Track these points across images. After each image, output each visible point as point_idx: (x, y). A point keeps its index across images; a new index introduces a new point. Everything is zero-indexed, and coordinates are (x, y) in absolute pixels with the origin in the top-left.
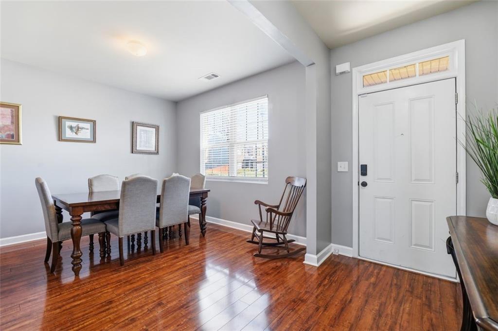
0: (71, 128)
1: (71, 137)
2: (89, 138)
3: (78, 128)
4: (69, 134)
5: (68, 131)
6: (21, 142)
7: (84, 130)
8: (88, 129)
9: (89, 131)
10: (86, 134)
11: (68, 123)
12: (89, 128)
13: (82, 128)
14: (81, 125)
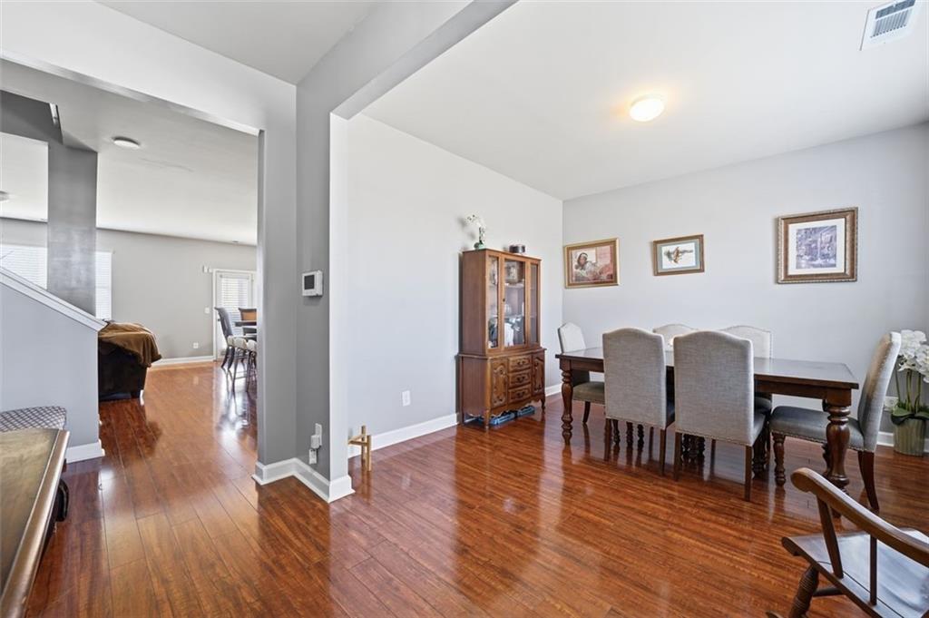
0: (669, 254)
1: (670, 267)
2: (694, 264)
3: (678, 253)
4: (667, 264)
5: (665, 258)
6: (619, 283)
7: (686, 254)
8: (691, 251)
9: (693, 254)
10: (689, 260)
11: (665, 249)
12: (694, 249)
13: (685, 252)
14: (682, 247)
